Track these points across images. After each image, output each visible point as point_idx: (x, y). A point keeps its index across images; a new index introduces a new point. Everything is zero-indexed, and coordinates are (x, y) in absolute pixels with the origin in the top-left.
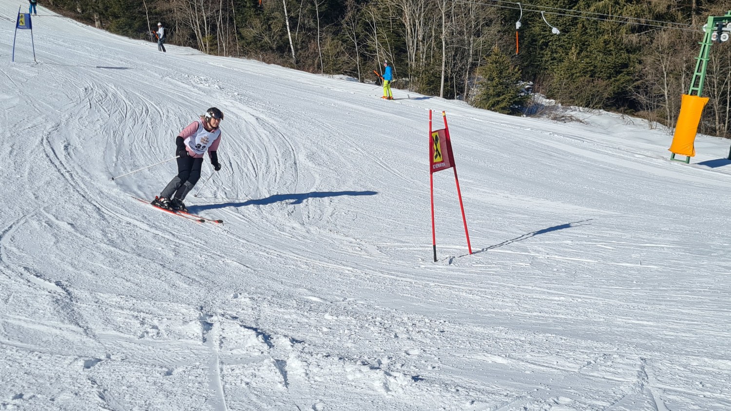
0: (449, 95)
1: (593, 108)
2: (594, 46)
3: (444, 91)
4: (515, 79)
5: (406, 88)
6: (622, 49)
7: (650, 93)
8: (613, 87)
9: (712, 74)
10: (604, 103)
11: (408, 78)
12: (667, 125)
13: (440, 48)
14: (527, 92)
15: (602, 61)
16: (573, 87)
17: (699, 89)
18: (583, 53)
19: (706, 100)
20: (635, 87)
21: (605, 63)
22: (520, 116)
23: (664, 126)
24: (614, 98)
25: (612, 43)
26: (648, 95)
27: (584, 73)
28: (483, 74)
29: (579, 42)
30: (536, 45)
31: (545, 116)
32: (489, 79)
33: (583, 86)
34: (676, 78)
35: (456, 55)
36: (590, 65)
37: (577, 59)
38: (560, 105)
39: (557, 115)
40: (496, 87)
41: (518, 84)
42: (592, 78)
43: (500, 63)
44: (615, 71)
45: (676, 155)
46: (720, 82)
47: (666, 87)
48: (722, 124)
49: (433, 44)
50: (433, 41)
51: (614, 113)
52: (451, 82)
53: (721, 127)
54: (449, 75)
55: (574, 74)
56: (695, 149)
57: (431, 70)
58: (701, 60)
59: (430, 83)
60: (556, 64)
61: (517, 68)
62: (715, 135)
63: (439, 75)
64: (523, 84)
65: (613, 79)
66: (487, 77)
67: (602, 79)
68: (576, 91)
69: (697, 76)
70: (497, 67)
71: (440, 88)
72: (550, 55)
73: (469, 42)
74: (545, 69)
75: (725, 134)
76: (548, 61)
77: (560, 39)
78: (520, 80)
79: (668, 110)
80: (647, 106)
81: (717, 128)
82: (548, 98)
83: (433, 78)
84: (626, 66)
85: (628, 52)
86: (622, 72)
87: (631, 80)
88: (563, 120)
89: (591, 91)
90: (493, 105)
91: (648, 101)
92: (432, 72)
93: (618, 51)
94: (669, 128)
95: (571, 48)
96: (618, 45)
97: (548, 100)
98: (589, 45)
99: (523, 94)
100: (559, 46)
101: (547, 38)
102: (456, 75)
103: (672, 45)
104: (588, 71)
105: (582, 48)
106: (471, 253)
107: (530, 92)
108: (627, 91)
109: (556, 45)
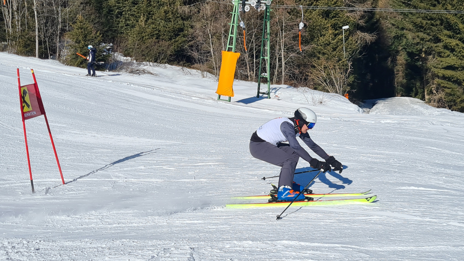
0: (43, 56)
1: (160, 63)
2: (157, 15)
3: (39, 52)
4: (97, 41)
5: (6, 51)
6: (178, 17)
7: (200, 50)
8: (173, 46)
9: (242, 35)
10: (168, 59)
11: (7, 42)
12: (214, 74)
13: (32, 17)
14: (108, 52)
15: (164, 26)
16: (143, 47)
17: (233, 47)
18: (149, 20)
19: (238, 54)
20: (189, 46)
21: (167, 28)
22: (104, 71)
23: (212, 75)
24: (175, 55)
25: (170, 13)
26: (199, 52)
27: (151, 36)
28: (71, 38)
29: (146, 12)
30: (113, 14)
31: (124, 70)
32: (76, 42)
33: (152, 46)
34: (218, 39)
35: (47, 23)
36: (155, 29)
37: (146, 25)
38: (135, 61)
39: (133, 69)
40: (83, 48)
41: (101, 46)
42: (157, 40)
43: (85, 29)
44: (174, 34)
45: (221, 96)
46: (248, 41)
47: (211, 45)
48: (252, 72)
49: (27, 13)
50: (26, 11)
51: (176, 67)
52: (44, 45)
53: (251, 74)
54: (43, 39)
55: (144, 37)
56: (234, 92)
57: (26, 35)
58: (233, 25)
59: (26, 46)
60: (130, 29)
61: (99, 32)
62: (248, 80)
63: (34, 39)
64: (105, 45)
65: (173, 40)
66: (75, 40)
67: (165, 40)
68: (146, 50)
69: (231, 37)
70: (82, 32)
71: (35, 50)
72: (125, 22)
73: (58, 11)
74: (122, 33)
75: (254, 79)
76: (123, 27)
77: (131, 10)
78: (102, 42)
79: (214, 63)
80: (199, 60)
81: (249, 75)
82: (125, 56)
83: (29, 42)
84: (181, 30)
85: (183, 19)
86: (179, 35)
87: (187, 40)
88: (138, 73)
89: (157, 50)
90: (81, 63)
91: (200, 57)
92: (27, 37)
93: (175, 19)
94: (216, 76)
95: (140, 17)
96: (175, 14)
97: (125, 58)
98: (154, 14)
99: (105, 54)
100: (131, 15)
101: (121, 9)
102: (49, 39)
103: (214, 15)
104: (154, 35)
105: (148, 17)
106: (64, 183)
107: (110, 52)
108: (184, 49)
109: (129, 14)
